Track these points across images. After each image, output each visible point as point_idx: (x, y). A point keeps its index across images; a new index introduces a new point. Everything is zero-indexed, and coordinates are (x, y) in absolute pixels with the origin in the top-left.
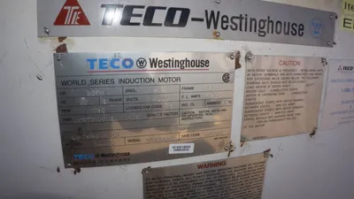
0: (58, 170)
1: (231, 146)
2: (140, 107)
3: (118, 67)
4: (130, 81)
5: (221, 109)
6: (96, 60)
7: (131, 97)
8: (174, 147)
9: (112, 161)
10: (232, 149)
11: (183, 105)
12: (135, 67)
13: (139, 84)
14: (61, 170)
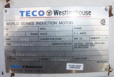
0: (3, 74)
1: (110, 68)
2: (48, 39)
3: (36, 15)
4: (42, 23)
5: (100, 42)
6: (24, 12)
7: (43, 32)
8: (70, 66)
9: (31, 71)
10: (111, 70)
11: (75, 38)
12: (45, 15)
13: (48, 25)
14: (4, 73)
